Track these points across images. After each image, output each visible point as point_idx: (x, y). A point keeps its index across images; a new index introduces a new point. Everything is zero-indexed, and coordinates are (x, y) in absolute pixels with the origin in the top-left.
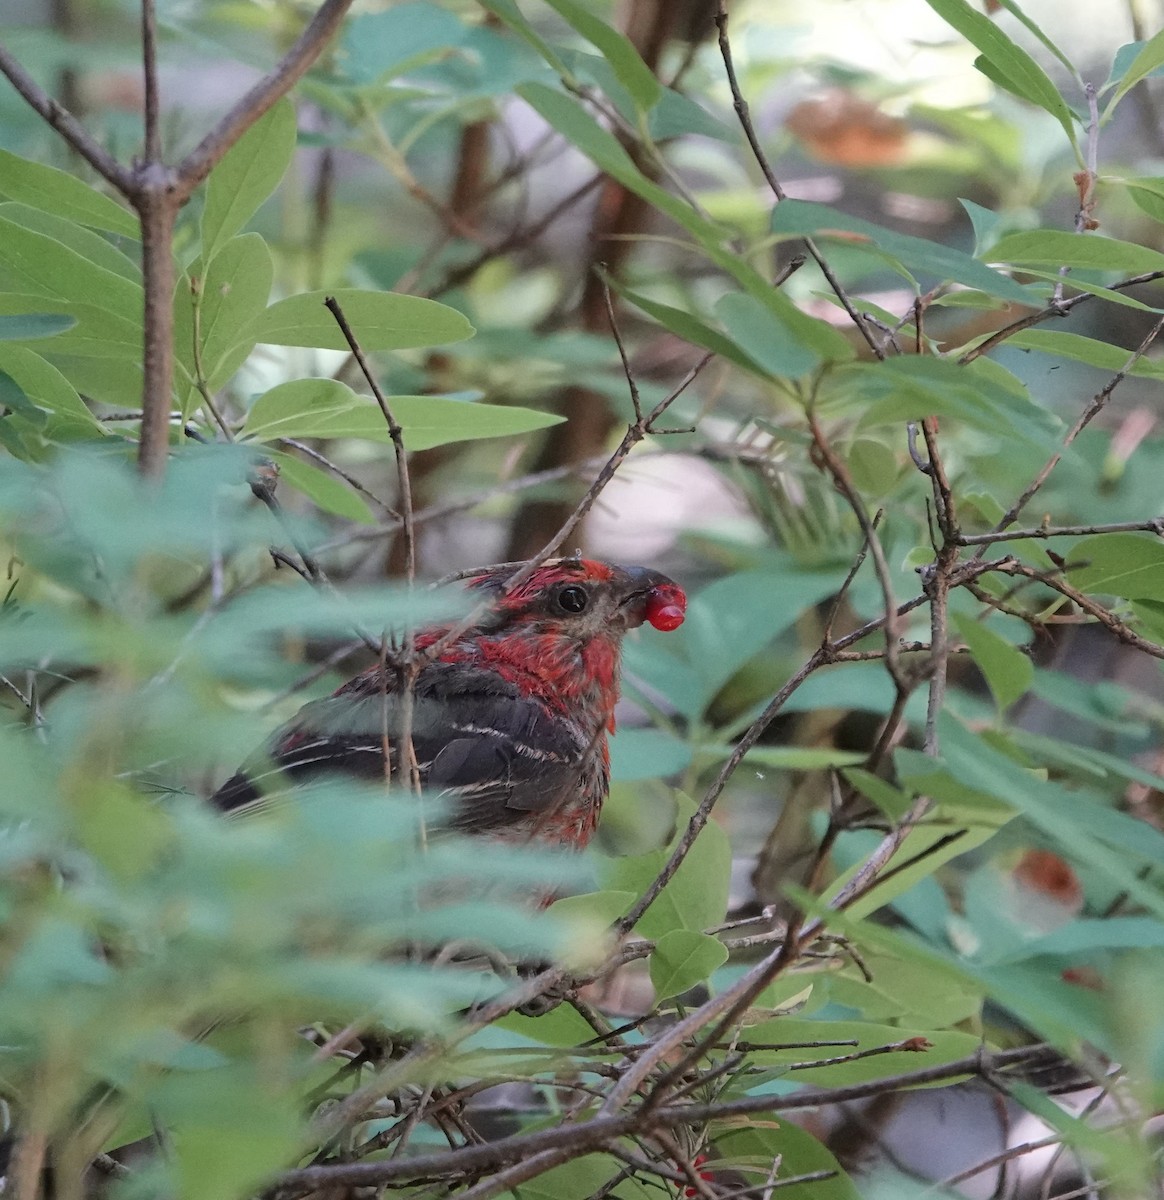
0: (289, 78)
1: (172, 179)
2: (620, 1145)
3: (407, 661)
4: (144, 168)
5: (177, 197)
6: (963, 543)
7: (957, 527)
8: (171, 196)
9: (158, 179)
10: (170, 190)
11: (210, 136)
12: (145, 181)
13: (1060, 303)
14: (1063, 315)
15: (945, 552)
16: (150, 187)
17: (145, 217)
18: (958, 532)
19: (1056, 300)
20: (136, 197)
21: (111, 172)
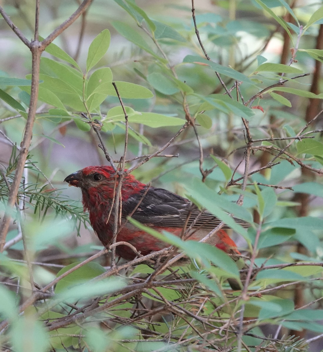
0: (72, 21)
1: (40, 44)
2: (148, 291)
3: (121, 174)
4: (33, 42)
5: (41, 49)
6: (252, 142)
7: (251, 138)
8: (39, 49)
9: (37, 44)
10: (39, 47)
11: (51, 35)
12: (33, 45)
13: (281, 82)
14: (282, 84)
15: (249, 144)
16: (34, 46)
17: (33, 54)
18: (251, 139)
19: (280, 81)
20: (31, 49)
21: (26, 42)
